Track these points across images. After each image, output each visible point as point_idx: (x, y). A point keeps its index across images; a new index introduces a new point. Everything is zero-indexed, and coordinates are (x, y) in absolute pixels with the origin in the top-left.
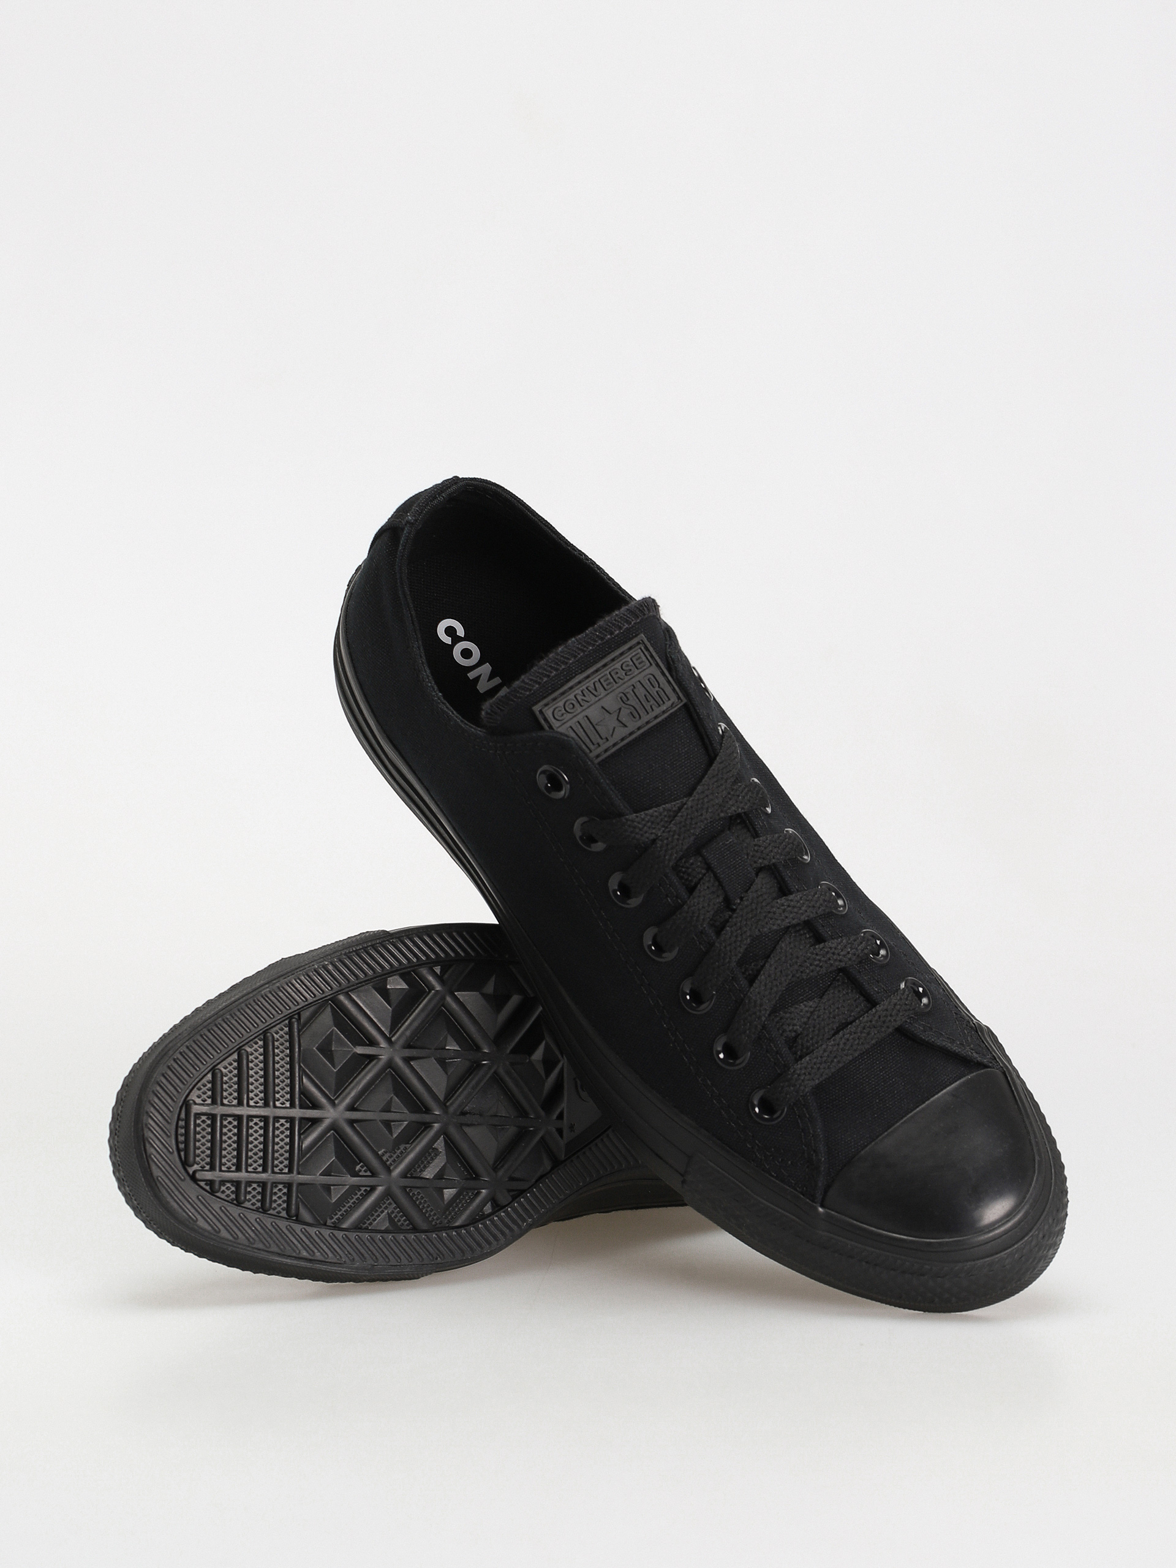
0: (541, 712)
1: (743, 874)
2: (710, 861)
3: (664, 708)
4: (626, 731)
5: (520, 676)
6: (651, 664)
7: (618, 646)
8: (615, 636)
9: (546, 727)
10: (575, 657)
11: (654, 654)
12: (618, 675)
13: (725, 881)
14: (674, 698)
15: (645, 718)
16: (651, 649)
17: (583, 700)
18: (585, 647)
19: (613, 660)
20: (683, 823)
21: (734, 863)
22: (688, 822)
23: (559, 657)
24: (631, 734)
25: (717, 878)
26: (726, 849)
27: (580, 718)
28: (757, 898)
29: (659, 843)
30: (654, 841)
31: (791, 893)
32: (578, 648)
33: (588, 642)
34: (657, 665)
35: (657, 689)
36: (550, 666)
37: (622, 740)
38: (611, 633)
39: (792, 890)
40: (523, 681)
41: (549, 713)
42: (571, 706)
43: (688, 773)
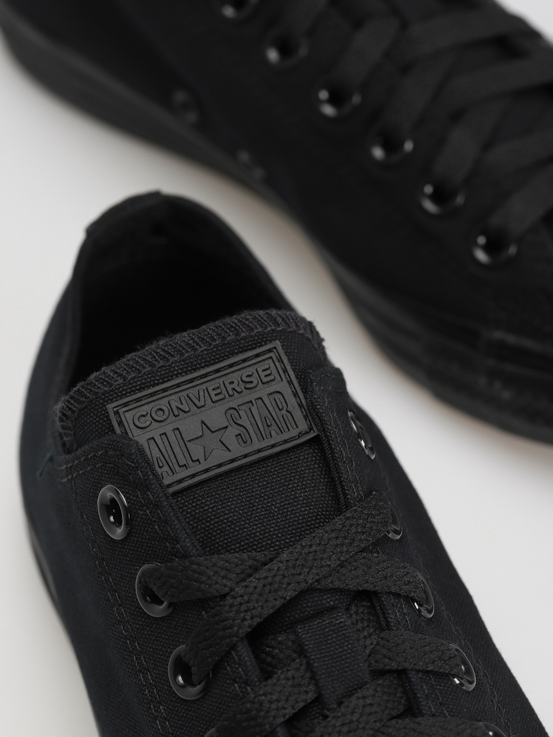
0: (117, 413)
1: (351, 670)
2: (304, 640)
3: (286, 436)
4: (229, 456)
5: (101, 368)
6: (282, 380)
7: (244, 350)
8: (242, 339)
9: (118, 430)
10: (182, 354)
11: (289, 368)
12: (233, 386)
13: (319, 673)
14: (303, 426)
15: (257, 445)
16: (286, 361)
17: (178, 408)
18: (198, 344)
19: (231, 366)
20: (270, 579)
21: (340, 652)
22: (277, 579)
23: (159, 350)
24: (232, 461)
25: (309, 665)
26: (333, 630)
27: (168, 429)
28: (364, 706)
29: (229, 600)
30: (224, 597)
31: (422, 715)
32: (188, 344)
33: (203, 339)
34: (290, 382)
35: (284, 412)
36: (145, 360)
37: (220, 466)
38: (238, 334)
39: (424, 711)
40: (105, 373)
41: (128, 417)
42: (161, 413)
43: (302, 523)
